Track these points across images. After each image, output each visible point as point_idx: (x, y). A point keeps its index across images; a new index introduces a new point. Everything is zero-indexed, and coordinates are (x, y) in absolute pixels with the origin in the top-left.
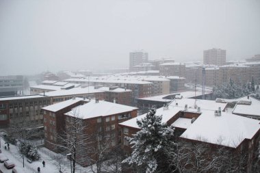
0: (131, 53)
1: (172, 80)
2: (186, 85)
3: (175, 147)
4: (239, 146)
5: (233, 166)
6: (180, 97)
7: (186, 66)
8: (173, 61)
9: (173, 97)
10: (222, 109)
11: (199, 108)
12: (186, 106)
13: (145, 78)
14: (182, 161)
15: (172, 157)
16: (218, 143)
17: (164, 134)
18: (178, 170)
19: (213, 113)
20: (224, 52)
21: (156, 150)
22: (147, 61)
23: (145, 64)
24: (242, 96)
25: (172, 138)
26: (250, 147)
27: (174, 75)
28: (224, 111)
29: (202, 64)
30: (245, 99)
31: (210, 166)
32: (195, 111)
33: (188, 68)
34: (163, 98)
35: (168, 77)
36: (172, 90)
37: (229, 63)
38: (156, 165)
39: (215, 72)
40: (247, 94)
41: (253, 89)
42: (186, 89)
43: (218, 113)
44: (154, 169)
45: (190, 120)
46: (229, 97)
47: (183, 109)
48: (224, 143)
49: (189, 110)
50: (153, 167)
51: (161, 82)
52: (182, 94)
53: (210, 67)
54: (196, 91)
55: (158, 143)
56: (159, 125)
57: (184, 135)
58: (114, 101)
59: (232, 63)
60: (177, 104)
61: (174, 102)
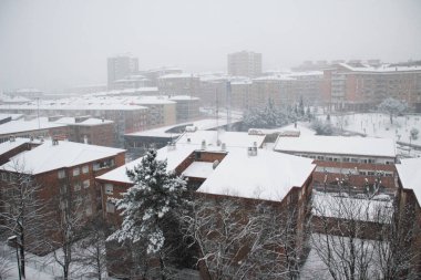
0: (109, 60)
1: (180, 103)
2: (202, 110)
3: (190, 208)
4: (286, 198)
5: (277, 228)
6: (192, 128)
7: (202, 79)
8: (180, 72)
9: (182, 130)
10: (258, 145)
11: (224, 145)
12: (204, 143)
13: (135, 99)
14: (202, 229)
15: (186, 223)
16: (255, 197)
17: (172, 189)
18: (197, 244)
19: (246, 151)
20: (258, 57)
21: (161, 215)
22: (136, 72)
23: (134, 77)
24: (286, 124)
25: (185, 195)
26: (300, 197)
27: (182, 94)
28: (261, 147)
29: (225, 75)
30: (290, 128)
31: (245, 232)
32: (218, 149)
33: (204, 82)
34: (167, 132)
35: (172, 98)
36: (179, 118)
37: (266, 74)
38: (163, 239)
39: (246, 88)
40: (294, 121)
41: (303, 113)
42: (202, 116)
43: (253, 151)
44: (160, 245)
45: (211, 164)
46: (270, 125)
47: (198, 148)
48: (265, 196)
49: (209, 149)
50: (158, 242)
51: (162, 106)
52: (197, 124)
53: (238, 80)
54: (217, 118)
55: (164, 204)
56: (163, 175)
57: (203, 189)
58: (86, 140)
59: (272, 74)
60: (189, 140)
61: (184, 137)
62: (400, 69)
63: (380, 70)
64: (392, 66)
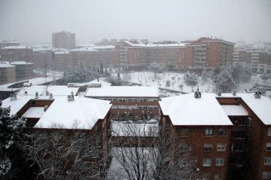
1: (18, 66)
2: (35, 71)
3: (29, 140)
4: (94, 126)
5: (90, 146)
6: (29, 84)
7: (34, 50)
8: (18, 44)
9: (21, 85)
10: (75, 94)
11: (51, 95)
12: (37, 94)
14: (39, 153)
15: (28, 151)
16: (74, 128)
17: (15, 127)
18: (36, 163)
19: (66, 98)
20: (73, 36)
21: (7, 147)
24: (93, 79)
25: (25, 131)
26: (103, 126)
27: (21, 60)
28: (76, 95)
29: (51, 48)
30: (95, 82)
31: (69, 152)
32: (47, 98)
33: (36, 52)
34: (9, 87)
35: (12, 63)
36: (18, 78)
37: (79, 47)
38: (10, 164)
39: (65, 56)
40: (98, 77)
41: (102, 72)
42: (35, 76)
43: (71, 98)
44: (8, 169)
45: (43, 108)
46: (81, 81)
47: (33, 97)
48: (80, 126)
49: (41, 98)
50: (7, 167)
51: (5, 68)
52: (31, 81)
53: (60, 51)
54: (46, 76)
55: (9, 139)
56: (8, 118)
57: (38, 125)
59: (82, 47)
60: (26, 92)
61: (22, 91)
62: (159, 45)
63: (148, 45)
64: (155, 43)
